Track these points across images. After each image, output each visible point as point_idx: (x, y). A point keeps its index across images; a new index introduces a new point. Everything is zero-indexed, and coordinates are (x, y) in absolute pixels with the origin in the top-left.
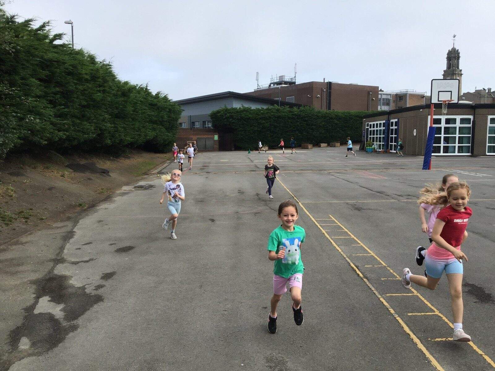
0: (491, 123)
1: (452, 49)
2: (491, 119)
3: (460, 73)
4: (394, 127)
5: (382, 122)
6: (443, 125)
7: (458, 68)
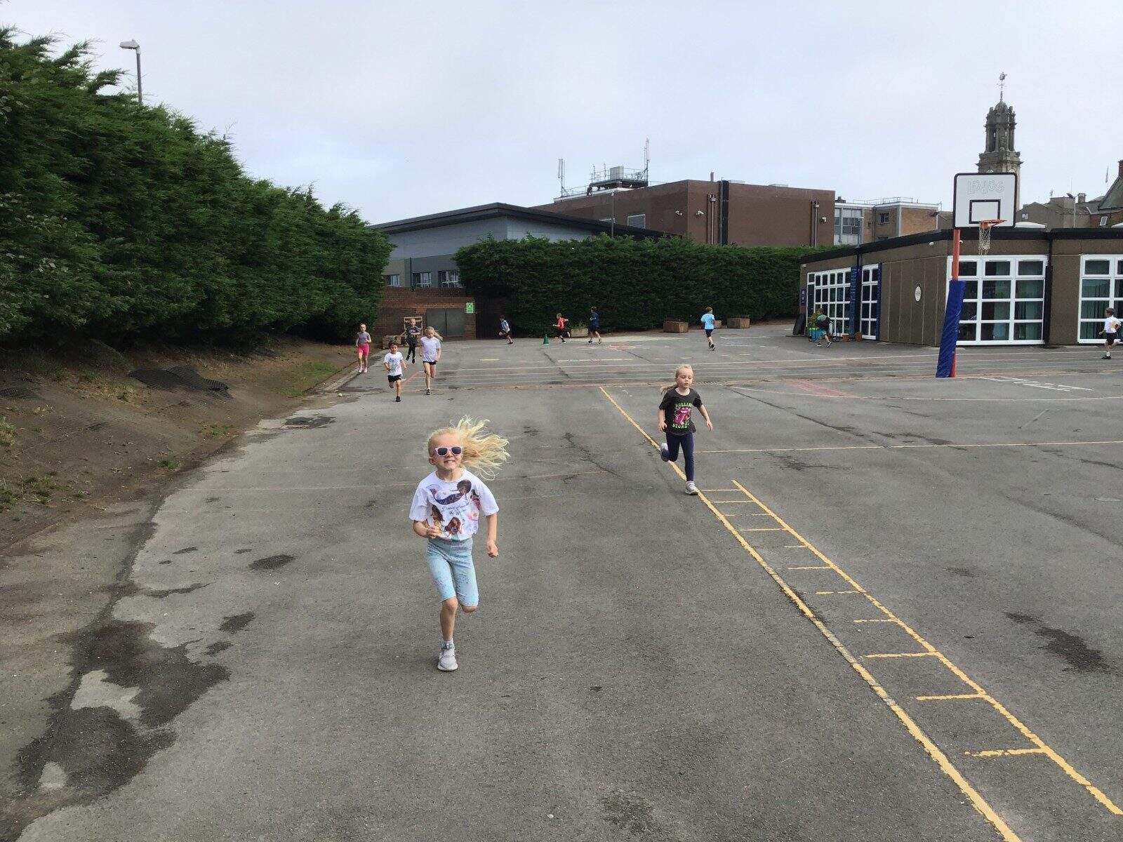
0: (1087, 272)
1: (999, 105)
2: (1088, 263)
3: (1015, 159)
4: (871, 283)
5: (844, 271)
6: (981, 276)
7: (1011, 148)
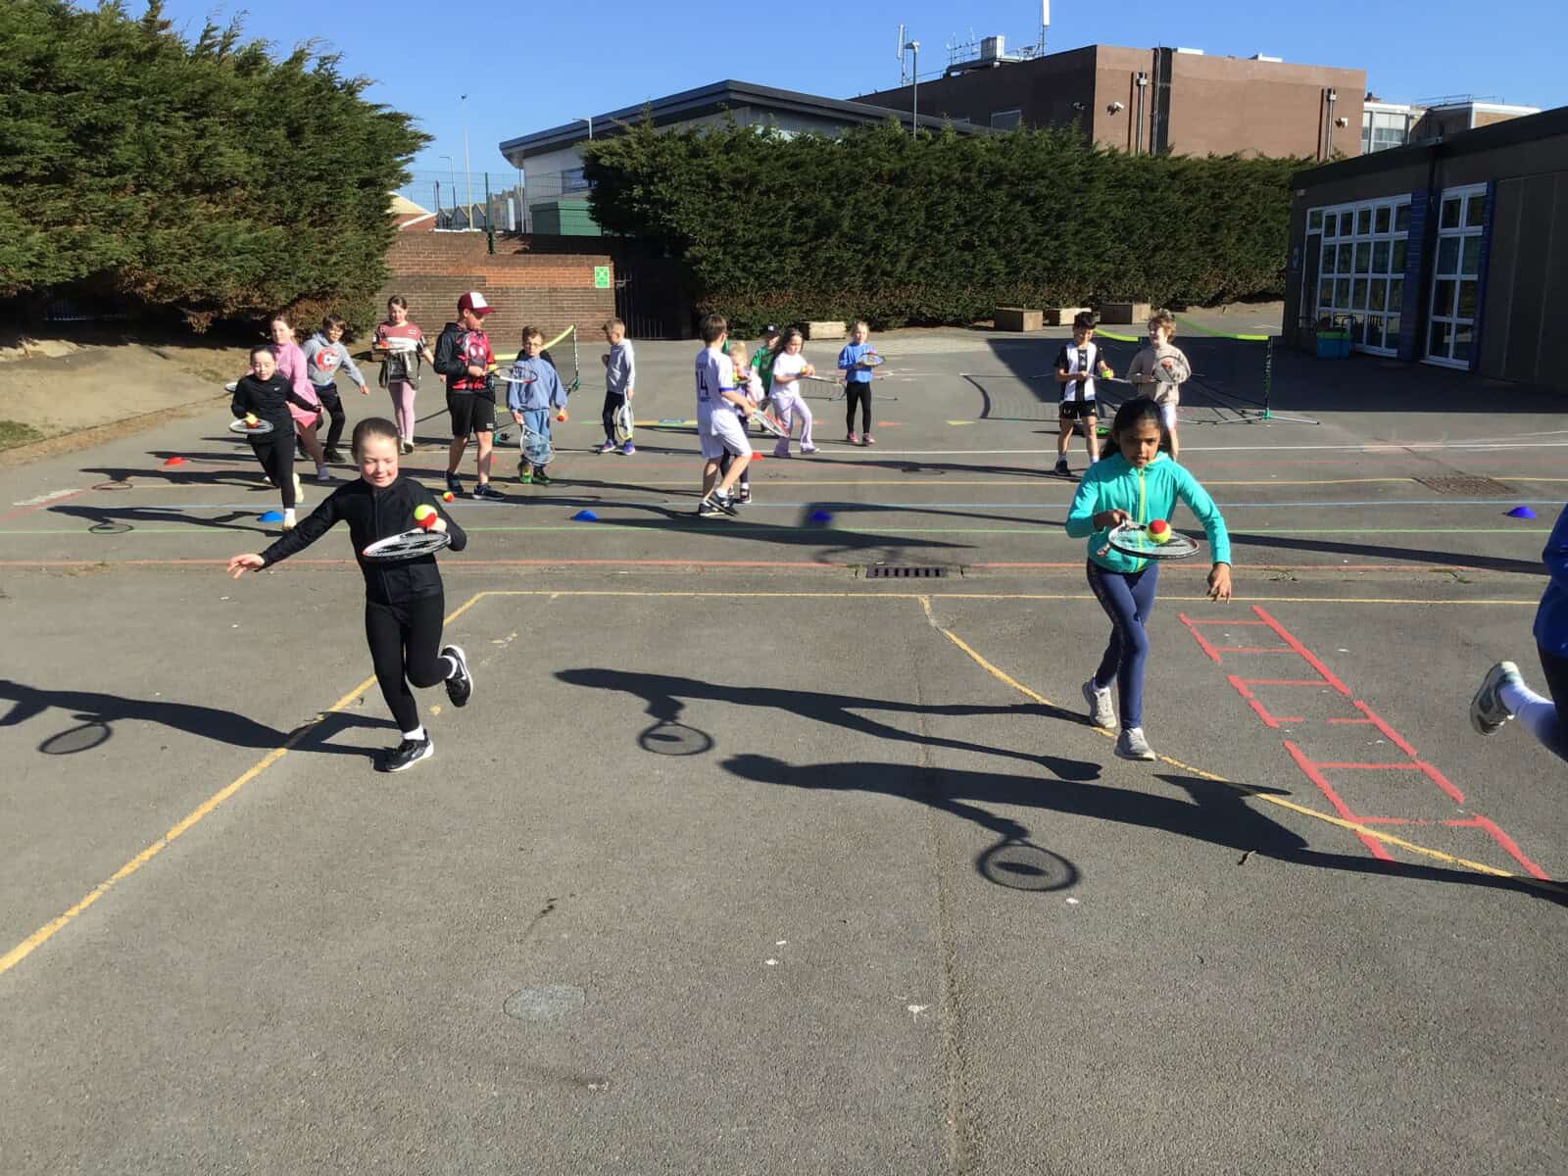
5: (1393, 203)
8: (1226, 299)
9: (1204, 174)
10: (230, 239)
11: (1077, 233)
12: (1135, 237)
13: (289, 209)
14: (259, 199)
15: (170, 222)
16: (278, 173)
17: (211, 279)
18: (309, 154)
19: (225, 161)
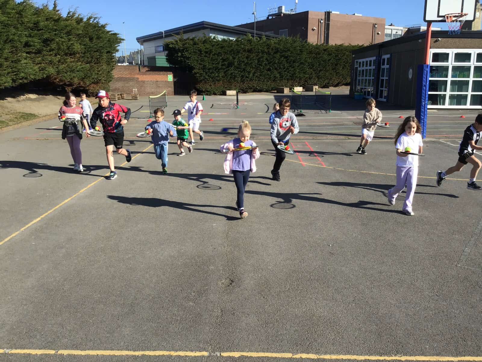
4: (386, 66)
5: (372, 59)
8: (340, 85)
9: (333, 50)
10: (76, 68)
11: (298, 67)
12: (314, 67)
13: (90, 59)
14: (83, 57)
15: (63, 63)
16: (87, 50)
17: (72, 78)
18: (95, 45)
19: (76, 48)
